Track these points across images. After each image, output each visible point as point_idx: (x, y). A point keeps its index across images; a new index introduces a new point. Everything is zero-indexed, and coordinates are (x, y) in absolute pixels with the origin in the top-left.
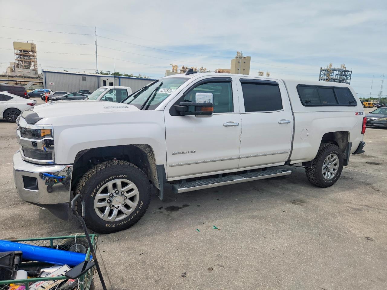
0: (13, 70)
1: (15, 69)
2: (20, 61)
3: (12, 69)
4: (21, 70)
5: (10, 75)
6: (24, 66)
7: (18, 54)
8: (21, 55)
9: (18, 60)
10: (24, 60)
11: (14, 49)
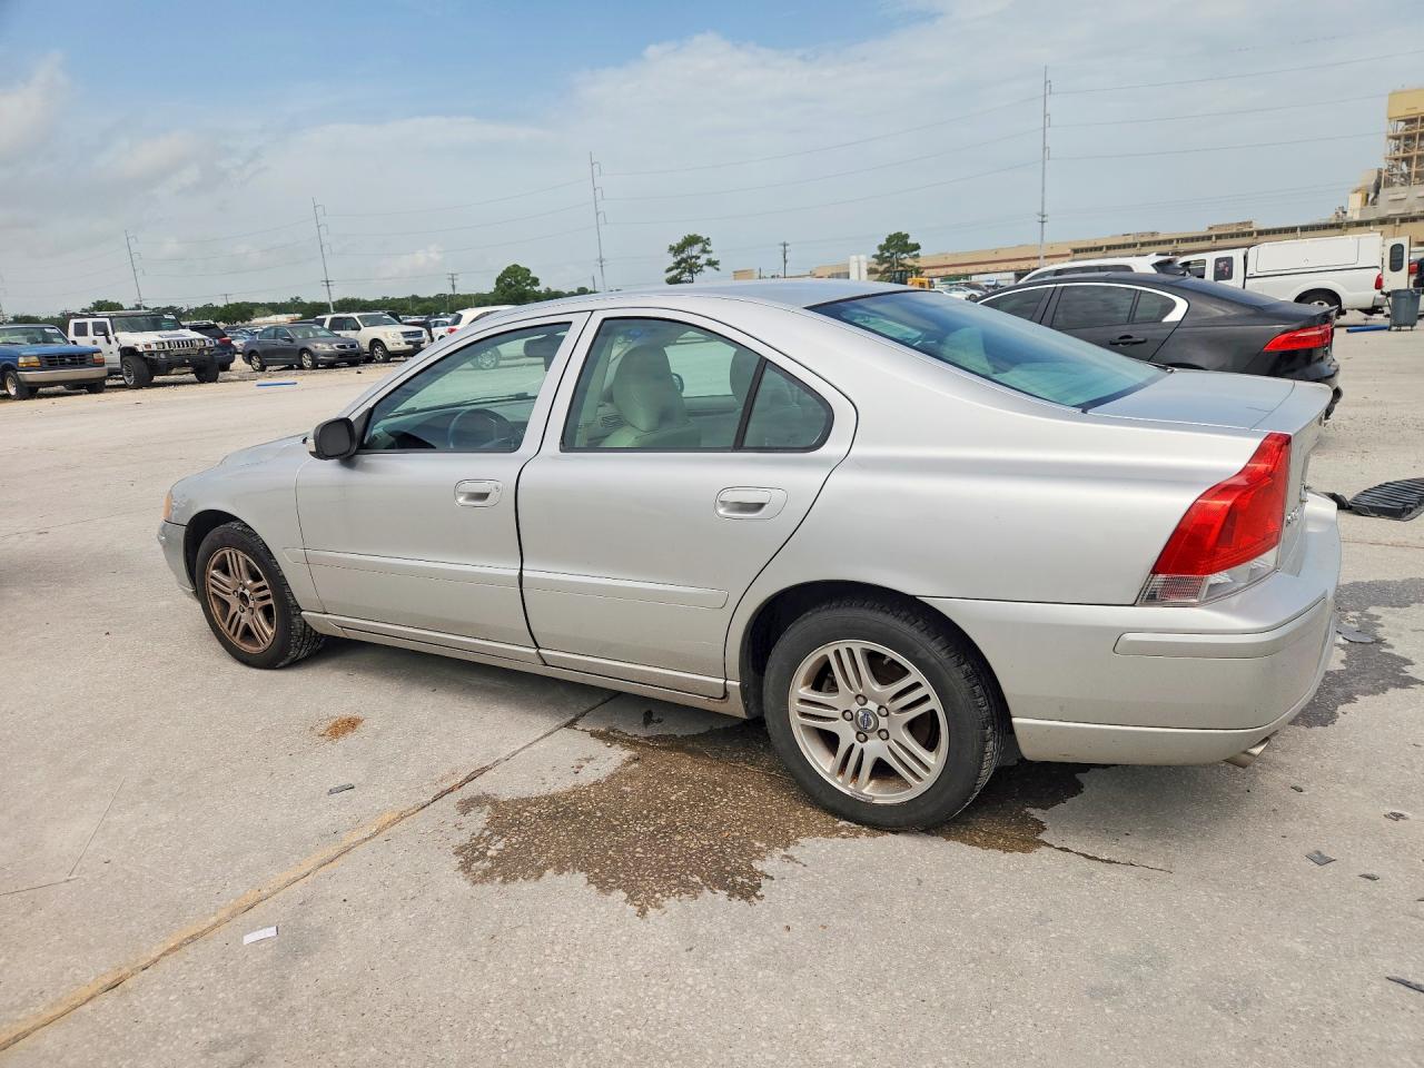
0: (1370, 199)
1: (1377, 192)
2: (1404, 159)
3: (1368, 195)
4: (1400, 191)
5: (1357, 217)
6: (1416, 177)
7: (1397, 138)
8: (1410, 138)
9: (1396, 159)
10: (1420, 152)
11: (1387, 120)
